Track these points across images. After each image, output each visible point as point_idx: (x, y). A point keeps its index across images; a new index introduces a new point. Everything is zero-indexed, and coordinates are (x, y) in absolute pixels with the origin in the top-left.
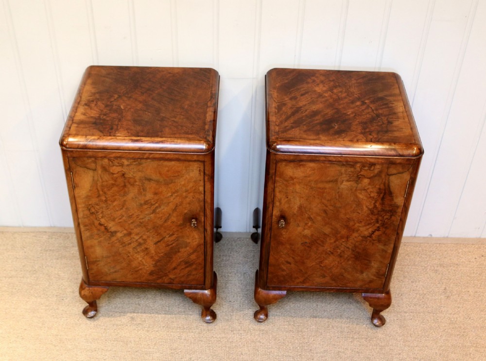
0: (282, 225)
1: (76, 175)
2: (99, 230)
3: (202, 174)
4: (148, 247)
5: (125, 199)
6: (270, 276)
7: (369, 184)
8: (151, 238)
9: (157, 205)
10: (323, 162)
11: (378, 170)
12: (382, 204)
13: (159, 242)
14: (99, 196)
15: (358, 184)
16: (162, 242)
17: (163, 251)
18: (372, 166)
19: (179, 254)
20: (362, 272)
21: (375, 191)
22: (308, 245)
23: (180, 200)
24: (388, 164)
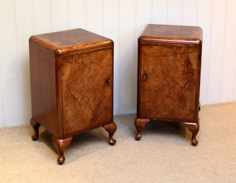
0: (145, 78)
6: (141, 109)
7: (180, 58)
11: (183, 50)
12: (187, 68)
15: (176, 57)
18: (180, 48)
20: (183, 109)
21: (183, 61)
22: (157, 91)
24: (187, 47)
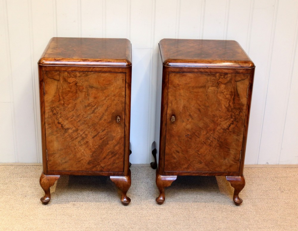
0: (173, 119)
1: (47, 85)
2: (57, 127)
3: (124, 82)
4: (88, 140)
5: (76, 102)
6: (166, 163)
7: (225, 88)
8: (90, 133)
9: (96, 106)
10: (197, 72)
11: (230, 78)
12: (234, 103)
13: (95, 136)
14: (60, 100)
15: (218, 88)
16: (97, 136)
17: (97, 143)
18: (225, 75)
19: (108, 146)
20: (225, 158)
21: (229, 93)
22: (190, 137)
23: (110, 102)
24: (235, 74)
